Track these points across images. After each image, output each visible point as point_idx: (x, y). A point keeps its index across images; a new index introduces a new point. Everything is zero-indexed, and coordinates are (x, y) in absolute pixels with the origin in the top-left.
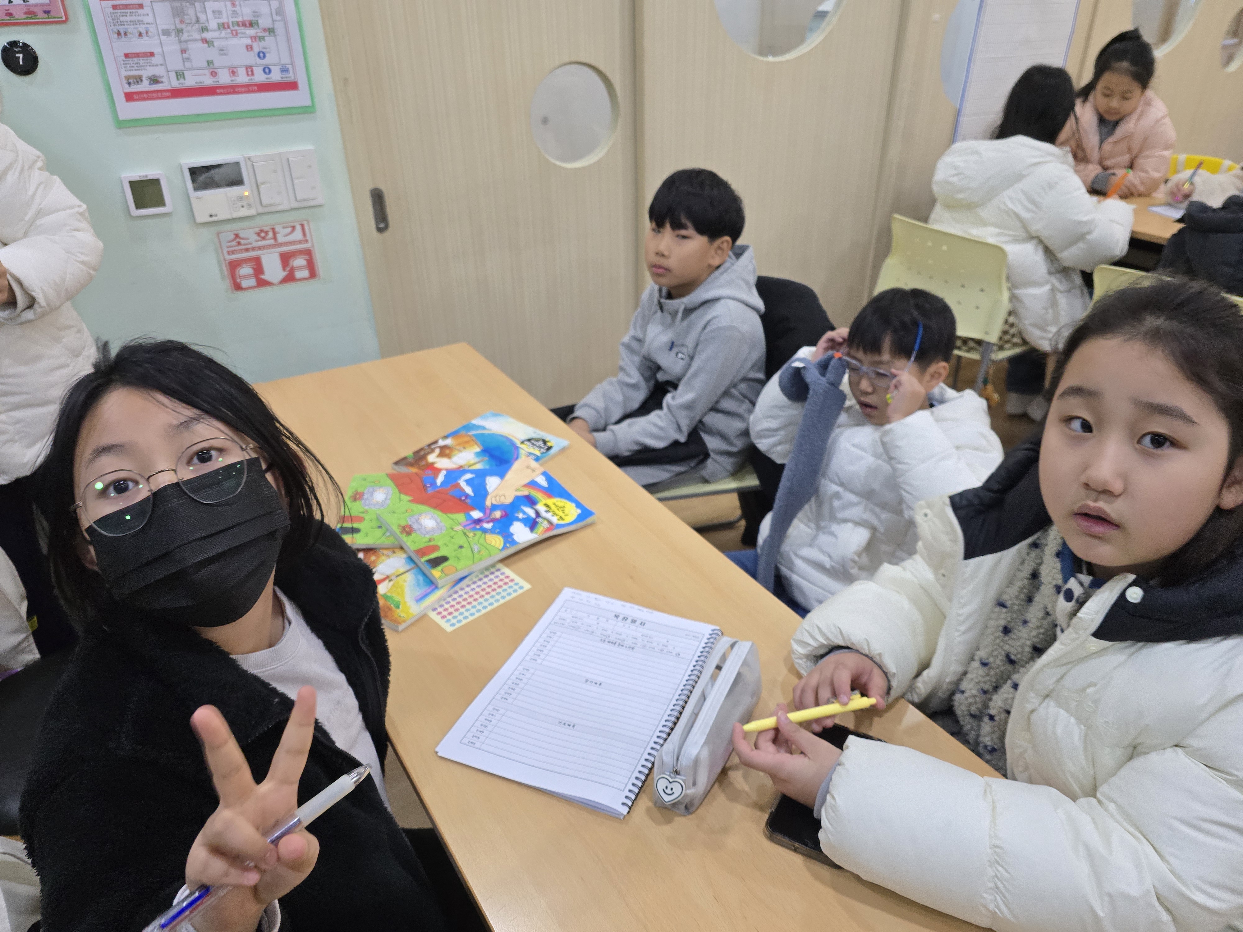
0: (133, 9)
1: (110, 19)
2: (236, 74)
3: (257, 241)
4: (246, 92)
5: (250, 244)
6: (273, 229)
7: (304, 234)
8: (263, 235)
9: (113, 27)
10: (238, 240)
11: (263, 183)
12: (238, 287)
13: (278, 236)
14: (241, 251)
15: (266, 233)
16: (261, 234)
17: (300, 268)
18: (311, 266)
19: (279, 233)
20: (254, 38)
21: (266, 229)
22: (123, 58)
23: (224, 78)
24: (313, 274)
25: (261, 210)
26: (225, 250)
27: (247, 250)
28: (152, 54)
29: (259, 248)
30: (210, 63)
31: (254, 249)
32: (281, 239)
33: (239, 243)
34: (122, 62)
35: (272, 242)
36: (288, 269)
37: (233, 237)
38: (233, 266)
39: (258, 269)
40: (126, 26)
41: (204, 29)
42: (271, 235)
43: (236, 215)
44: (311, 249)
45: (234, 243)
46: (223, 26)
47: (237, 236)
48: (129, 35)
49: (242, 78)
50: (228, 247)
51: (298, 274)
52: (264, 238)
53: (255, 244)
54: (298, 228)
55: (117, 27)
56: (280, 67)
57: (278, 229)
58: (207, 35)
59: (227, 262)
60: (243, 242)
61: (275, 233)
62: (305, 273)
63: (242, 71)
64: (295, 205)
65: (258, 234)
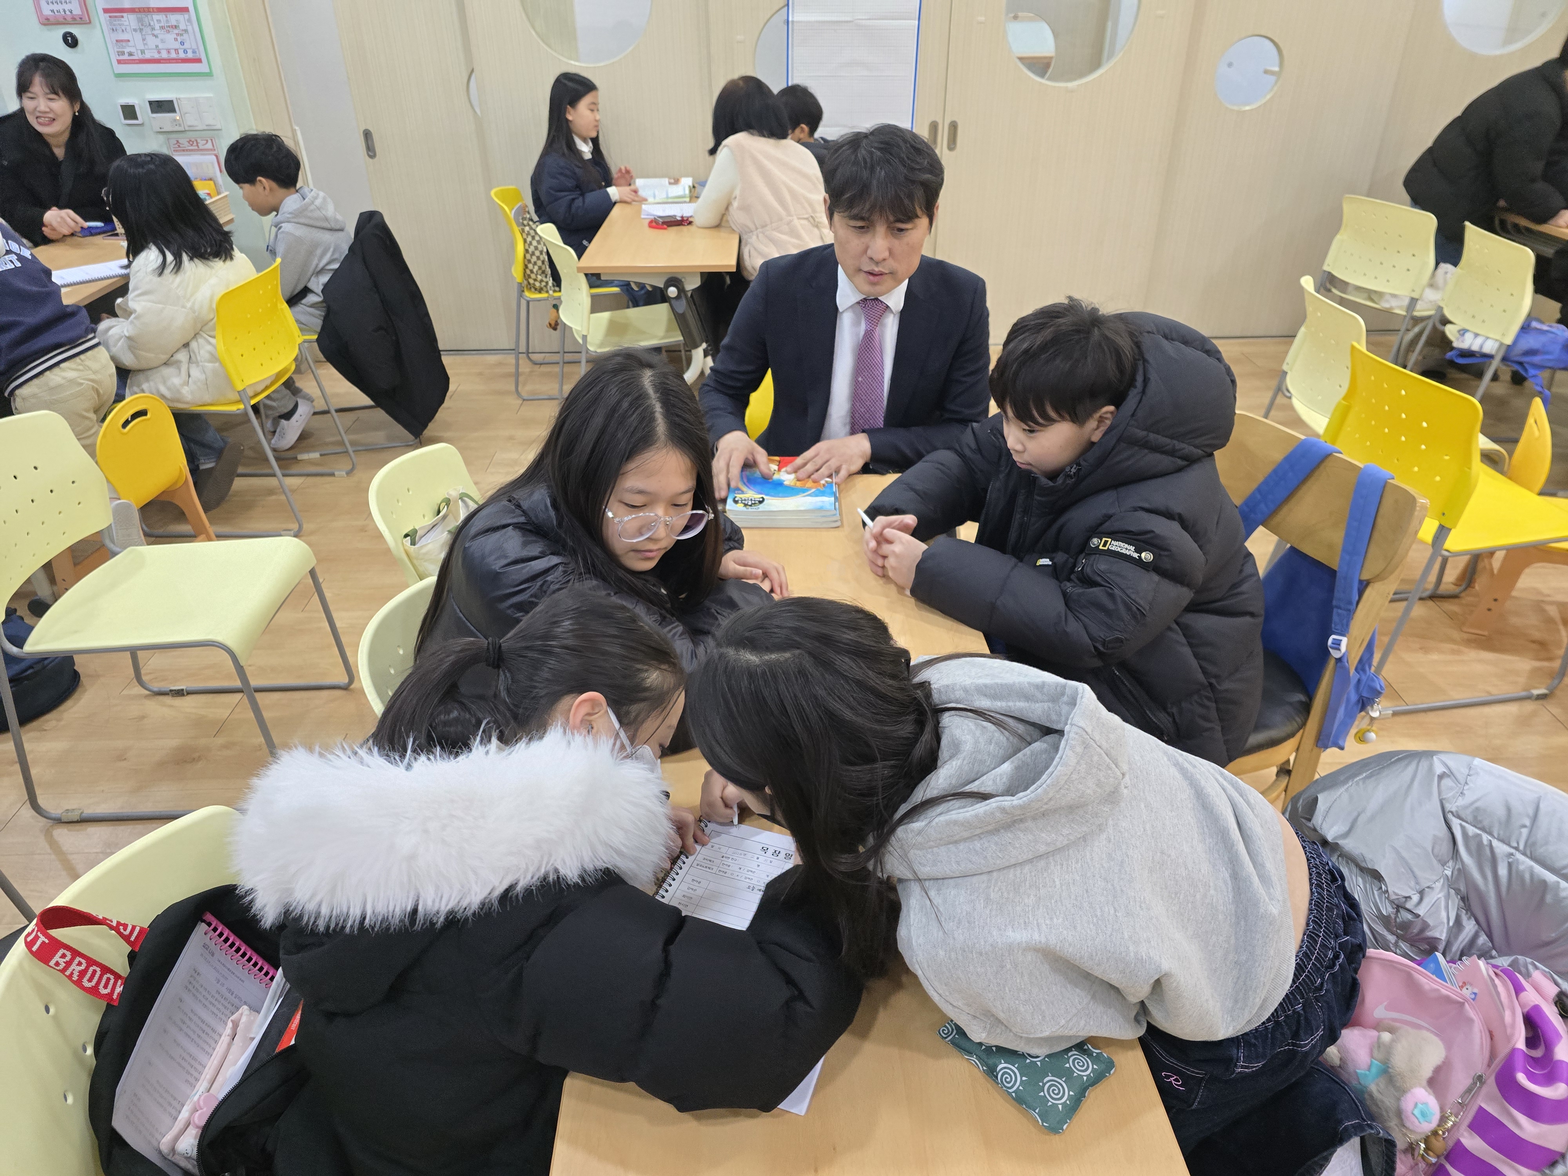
0: (120, 18)
1: (109, 23)
2: (170, 53)
3: (189, 145)
4: (174, 63)
5: (186, 146)
7: (213, 146)
8: (192, 143)
10: (180, 143)
13: (199, 144)
14: (180, 150)
20: (178, 34)
21: (194, 140)
22: (116, 42)
23: (164, 55)
25: (187, 129)
27: (183, 150)
28: (129, 41)
29: (190, 149)
30: (157, 46)
31: (187, 150)
32: (201, 147)
34: (115, 44)
35: (196, 147)
37: (176, 142)
41: (153, 29)
42: (195, 144)
45: (176, 146)
46: (162, 28)
48: (117, 31)
49: (173, 55)
54: (210, 141)
55: (112, 27)
56: (192, 50)
57: (199, 141)
58: (155, 32)
60: (182, 145)
63: (173, 52)
64: (206, 128)
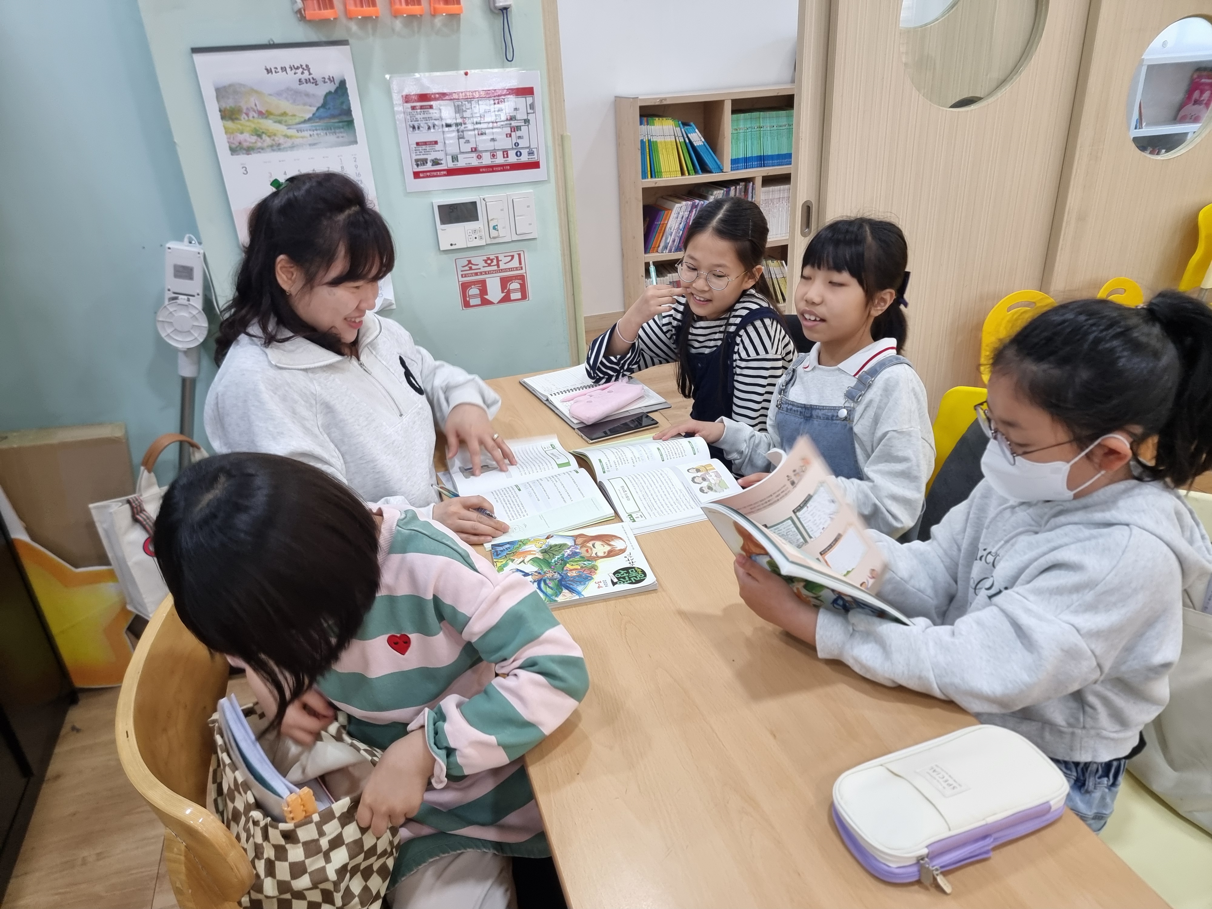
0: (426, 109)
1: (408, 117)
2: (495, 157)
3: (484, 267)
4: (501, 171)
5: (480, 269)
6: (497, 258)
7: (520, 263)
8: (489, 262)
9: (410, 123)
10: (470, 265)
11: (492, 220)
12: (467, 304)
13: (500, 262)
14: (471, 275)
15: (492, 260)
16: (488, 261)
17: (515, 291)
18: (523, 290)
19: (501, 260)
21: (492, 257)
22: (415, 146)
23: (487, 160)
24: (524, 296)
25: (489, 242)
26: (460, 273)
27: (476, 274)
28: (436, 143)
29: (486, 273)
31: (481, 273)
32: (502, 266)
33: (471, 269)
34: (414, 149)
35: (495, 268)
36: (506, 291)
37: (467, 262)
38: (465, 287)
39: (484, 291)
40: (419, 122)
41: (477, 123)
42: (495, 262)
43: (470, 245)
44: (525, 274)
45: (467, 268)
47: (470, 262)
48: (421, 129)
49: (500, 160)
50: (462, 271)
51: (513, 296)
52: (489, 265)
53: (483, 270)
54: (516, 257)
55: (413, 123)
56: (528, 150)
57: (501, 257)
59: (460, 283)
60: (474, 267)
61: (498, 261)
62: (518, 295)
63: (500, 154)
64: (516, 238)
65: (486, 261)
